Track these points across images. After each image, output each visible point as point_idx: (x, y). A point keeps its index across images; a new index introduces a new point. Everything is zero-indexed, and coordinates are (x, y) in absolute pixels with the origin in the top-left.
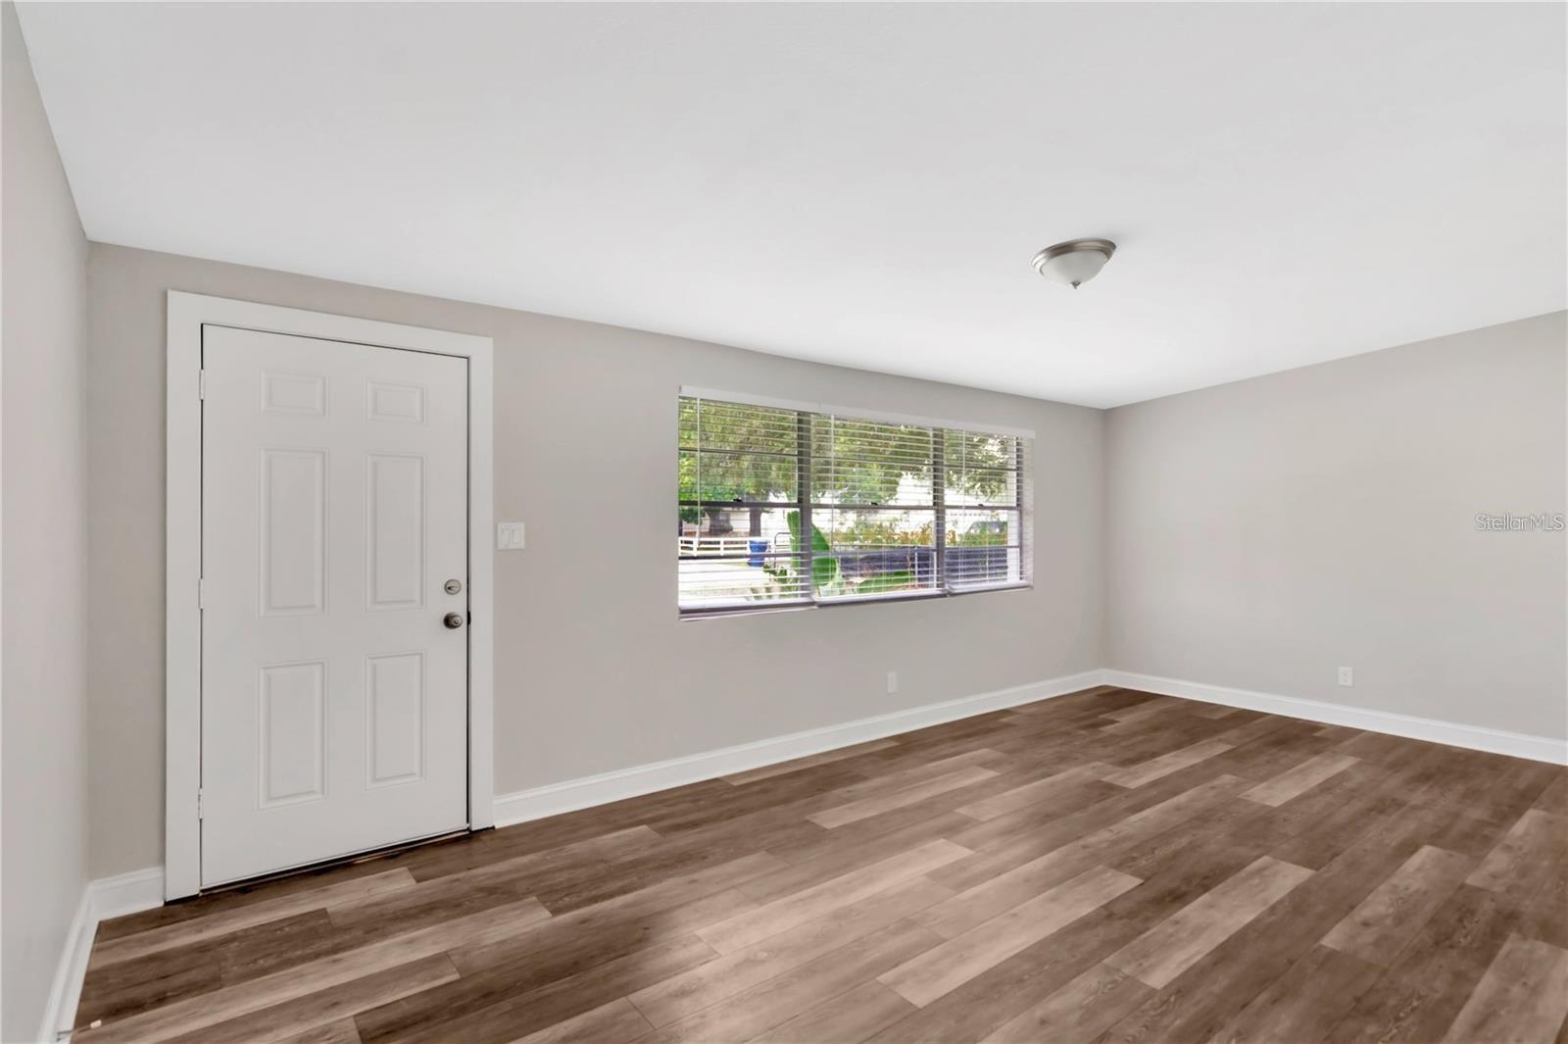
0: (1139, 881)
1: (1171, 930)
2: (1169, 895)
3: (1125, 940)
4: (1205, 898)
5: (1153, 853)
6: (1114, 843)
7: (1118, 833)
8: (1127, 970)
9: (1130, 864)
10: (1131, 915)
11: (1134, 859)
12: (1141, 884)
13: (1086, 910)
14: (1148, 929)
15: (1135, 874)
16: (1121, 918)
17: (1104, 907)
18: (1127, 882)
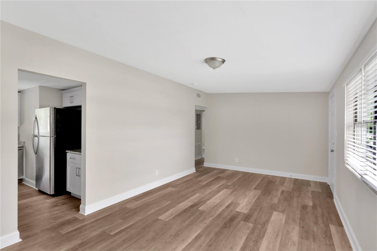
0: (199, 209)
1: (195, 201)
2: (194, 207)
3: (202, 198)
4: (186, 207)
5: (195, 217)
6: (204, 219)
7: (204, 223)
8: (201, 195)
9: (201, 213)
10: (201, 202)
11: (200, 214)
12: (199, 208)
13: (209, 202)
14: (198, 200)
15: (200, 210)
16: (203, 201)
17: (205, 203)
18: (201, 208)
